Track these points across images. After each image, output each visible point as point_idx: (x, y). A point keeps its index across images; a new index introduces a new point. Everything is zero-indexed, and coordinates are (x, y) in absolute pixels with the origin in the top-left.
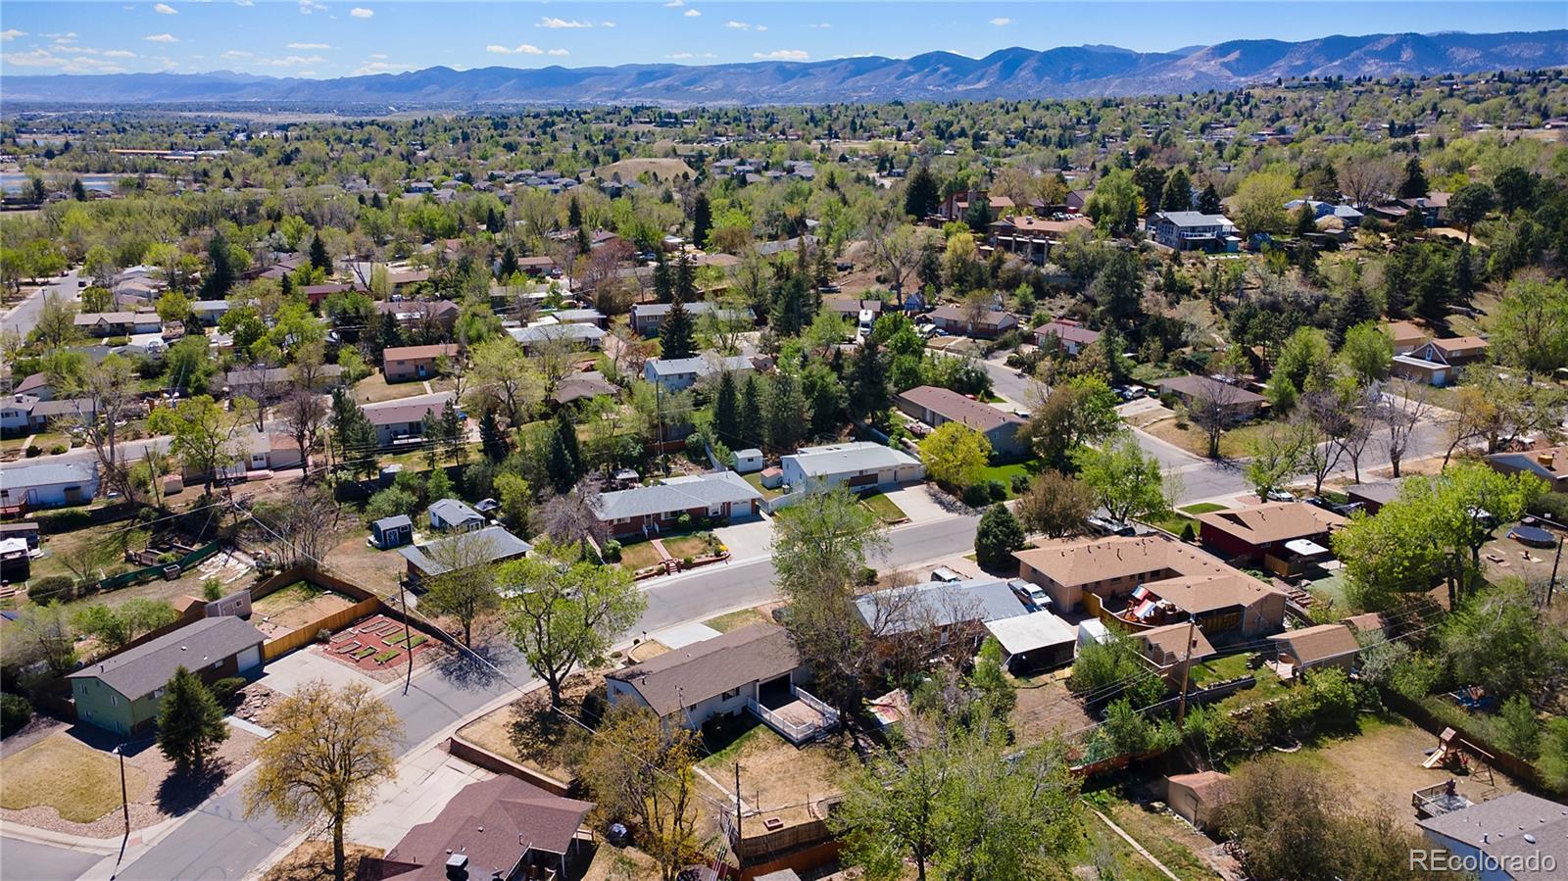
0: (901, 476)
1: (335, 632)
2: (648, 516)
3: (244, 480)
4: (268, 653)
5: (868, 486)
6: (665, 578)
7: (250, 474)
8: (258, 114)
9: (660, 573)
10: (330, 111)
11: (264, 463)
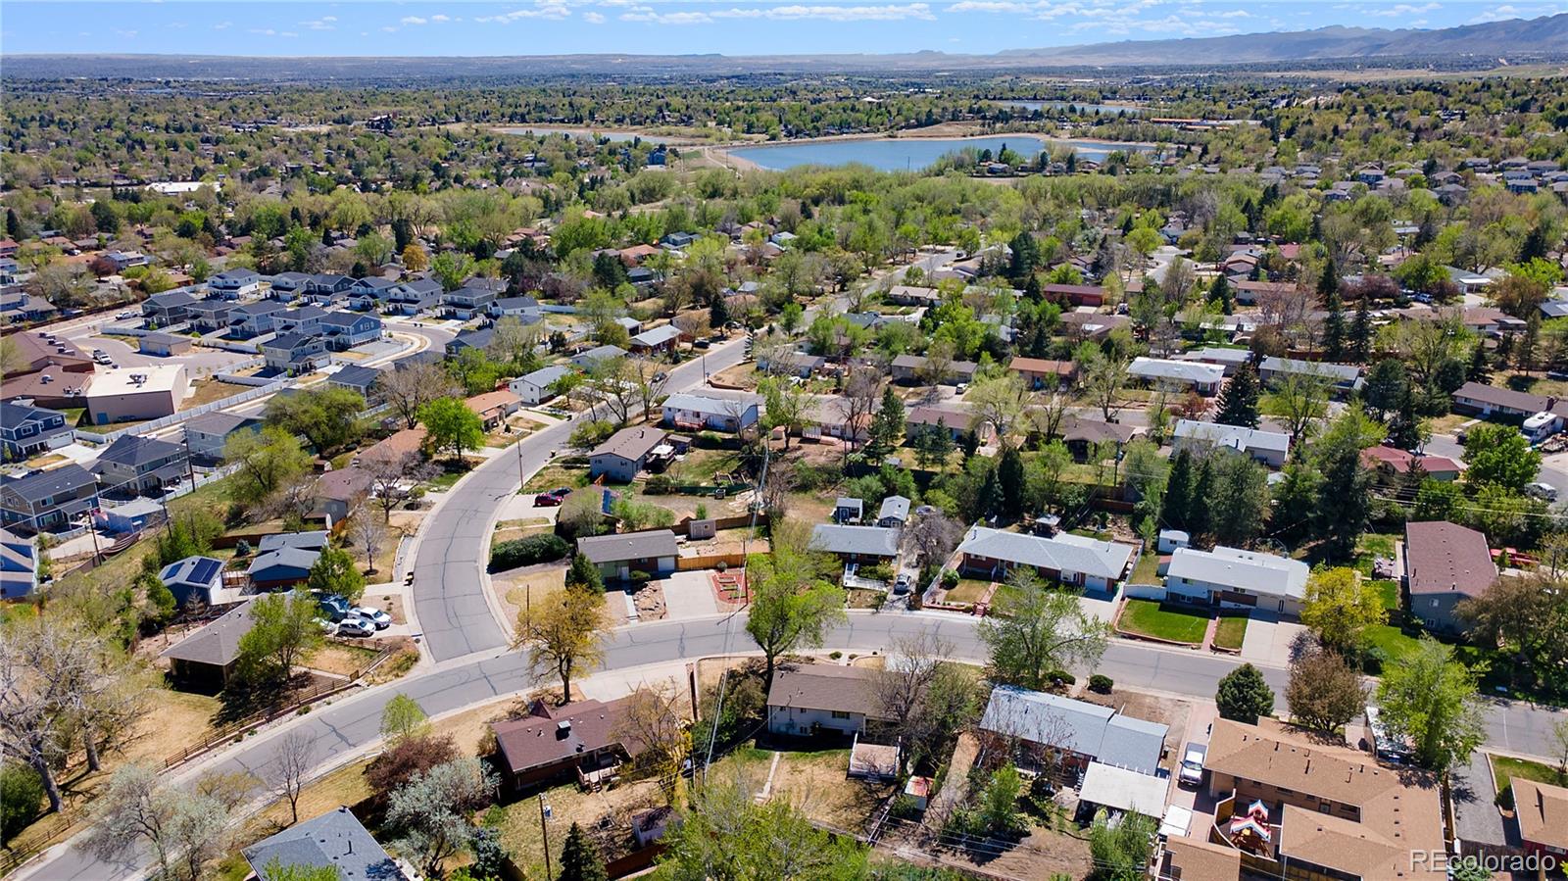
0: (1288, 608)
1: (730, 567)
2: (1002, 561)
3: (817, 441)
4: (681, 565)
5: (1243, 606)
6: (967, 617)
7: (824, 438)
8: (1342, 72)
9: (967, 611)
10: (1425, 65)
11: (838, 433)
